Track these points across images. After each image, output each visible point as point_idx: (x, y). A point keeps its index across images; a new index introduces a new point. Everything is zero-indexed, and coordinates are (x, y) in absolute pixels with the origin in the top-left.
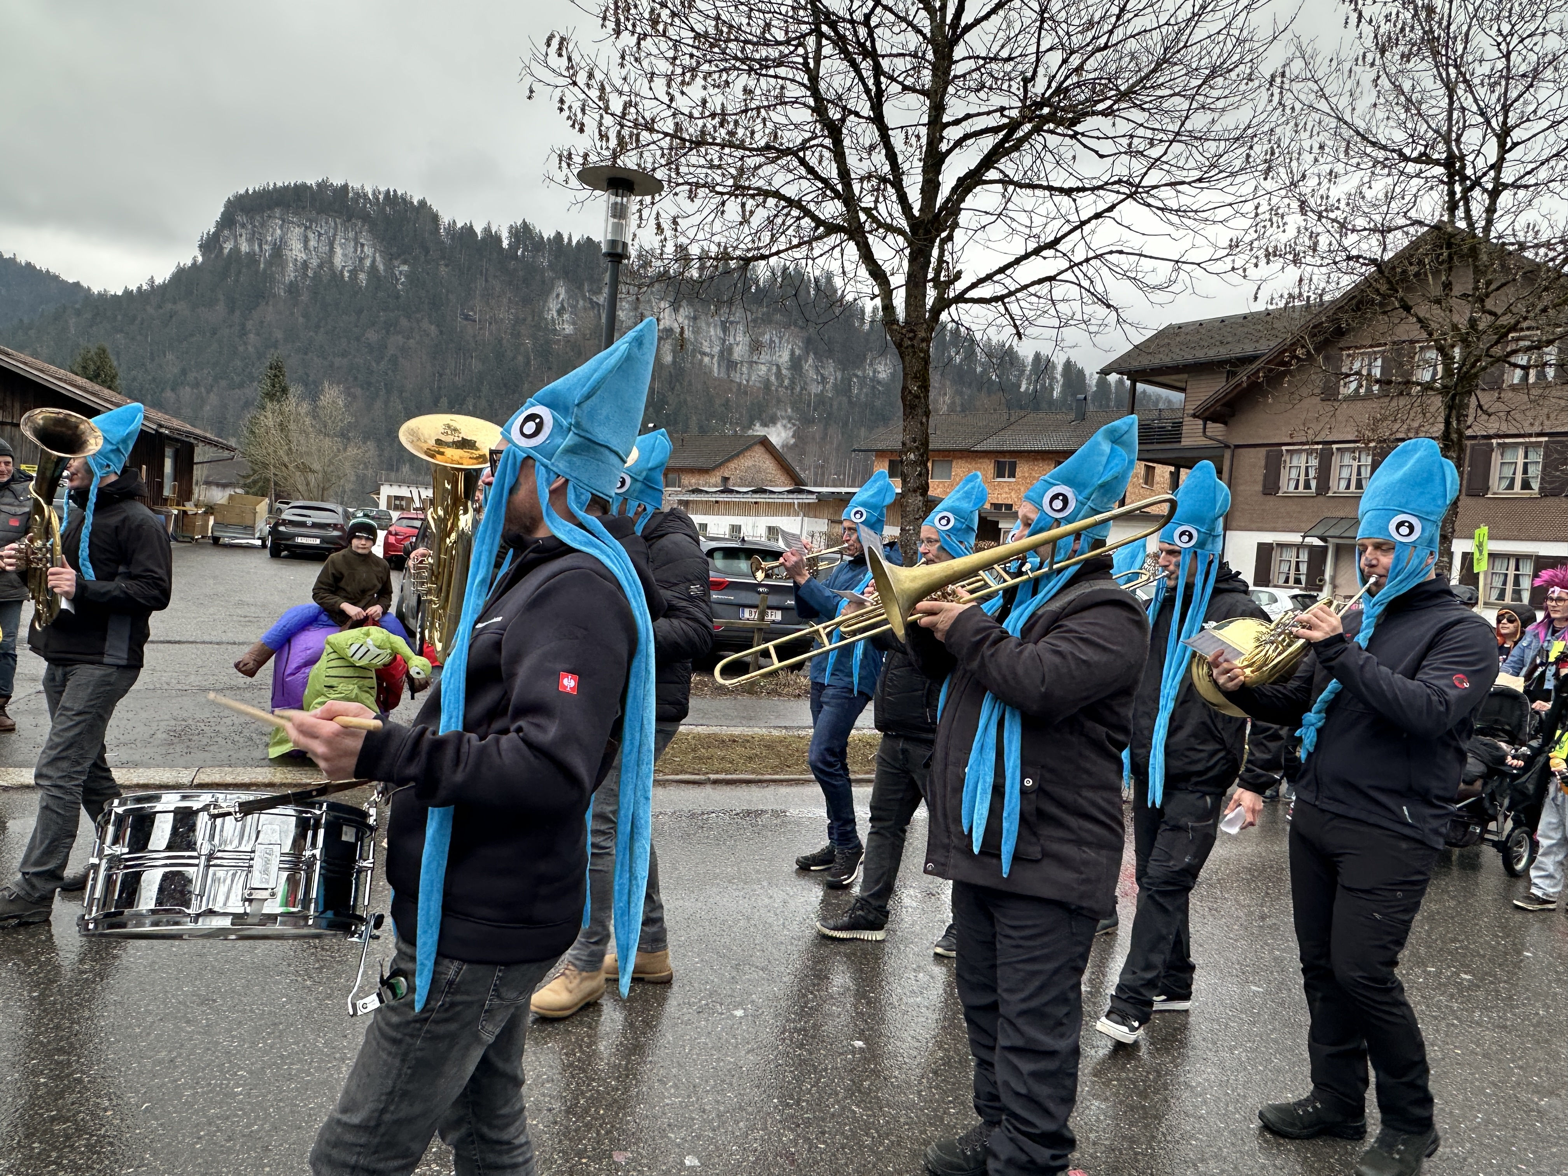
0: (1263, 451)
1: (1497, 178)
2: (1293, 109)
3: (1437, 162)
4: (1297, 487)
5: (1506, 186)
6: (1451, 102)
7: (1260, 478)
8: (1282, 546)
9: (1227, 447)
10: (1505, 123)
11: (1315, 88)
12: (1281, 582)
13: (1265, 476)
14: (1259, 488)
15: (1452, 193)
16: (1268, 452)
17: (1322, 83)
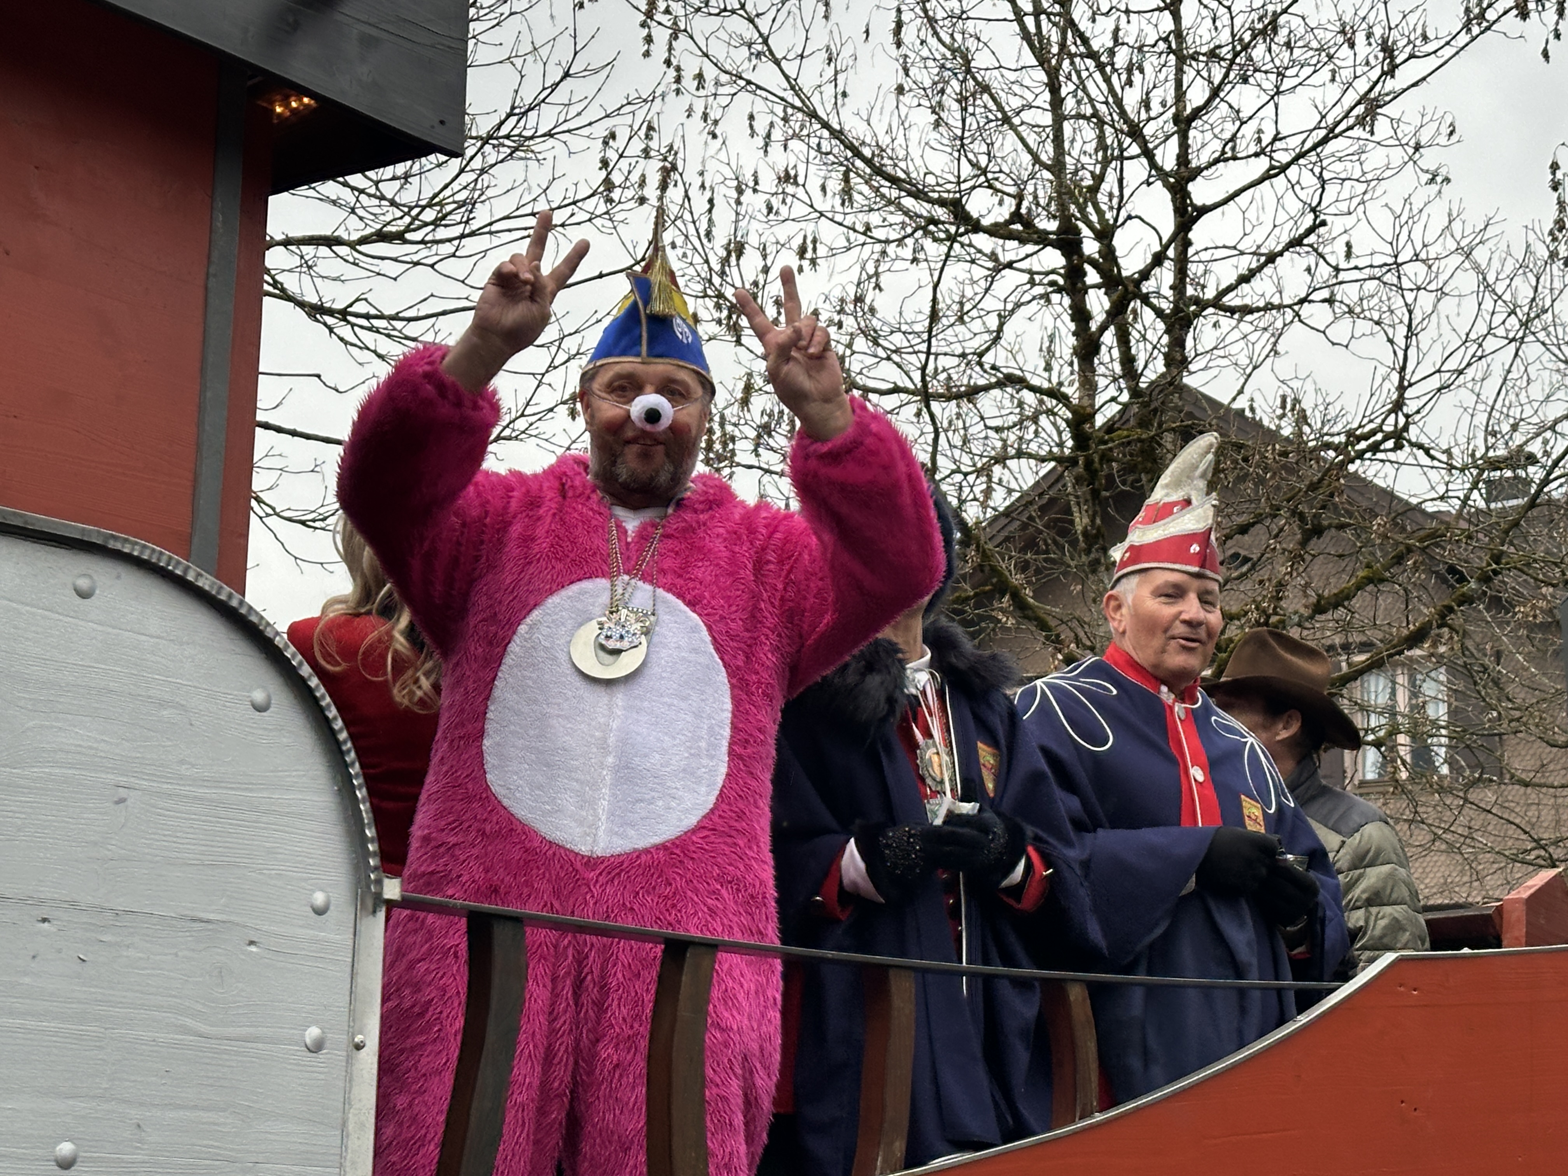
1: (1179, 287)
2: (700, 77)
3: (1042, 239)
5: (1202, 305)
6: (1057, 103)
10: (1183, 158)
11: (750, 33)
15: (1081, 315)
17: (764, 25)
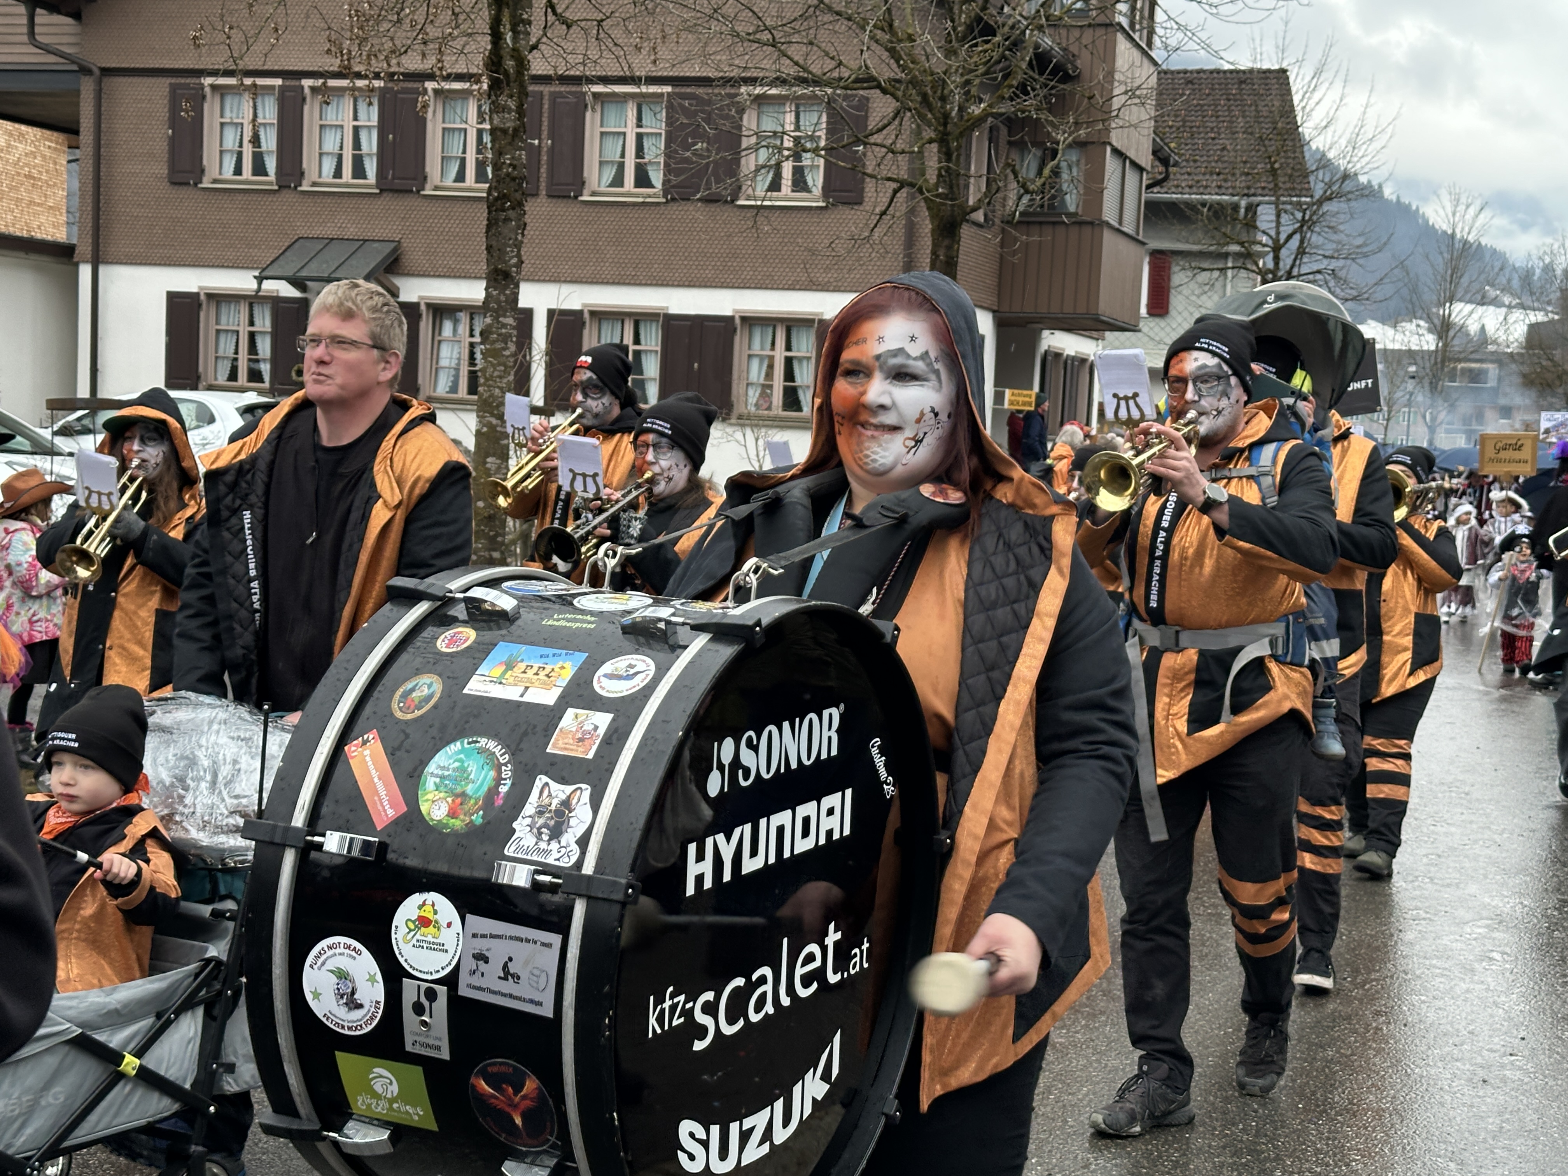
0: (163, 85)
4: (238, 171)
7: (161, 147)
8: (218, 299)
9: (85, 71)
12: (222, 379)
13: (173, 142)
14: (163, 170)
16: (173, 88)
